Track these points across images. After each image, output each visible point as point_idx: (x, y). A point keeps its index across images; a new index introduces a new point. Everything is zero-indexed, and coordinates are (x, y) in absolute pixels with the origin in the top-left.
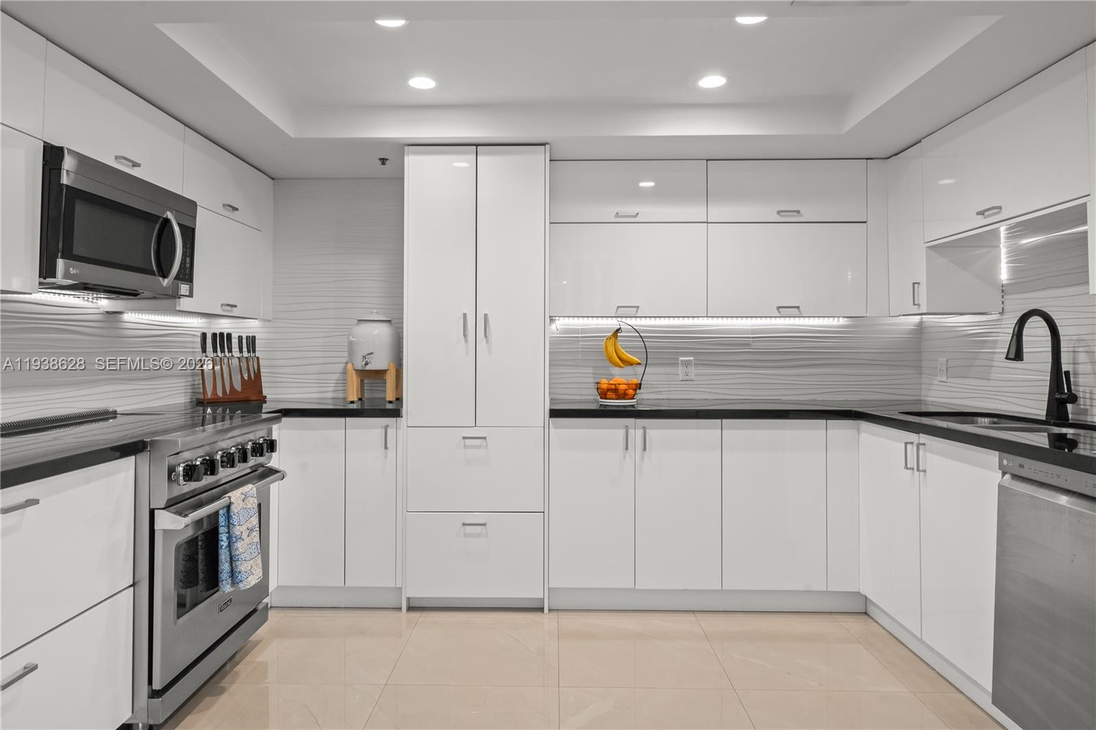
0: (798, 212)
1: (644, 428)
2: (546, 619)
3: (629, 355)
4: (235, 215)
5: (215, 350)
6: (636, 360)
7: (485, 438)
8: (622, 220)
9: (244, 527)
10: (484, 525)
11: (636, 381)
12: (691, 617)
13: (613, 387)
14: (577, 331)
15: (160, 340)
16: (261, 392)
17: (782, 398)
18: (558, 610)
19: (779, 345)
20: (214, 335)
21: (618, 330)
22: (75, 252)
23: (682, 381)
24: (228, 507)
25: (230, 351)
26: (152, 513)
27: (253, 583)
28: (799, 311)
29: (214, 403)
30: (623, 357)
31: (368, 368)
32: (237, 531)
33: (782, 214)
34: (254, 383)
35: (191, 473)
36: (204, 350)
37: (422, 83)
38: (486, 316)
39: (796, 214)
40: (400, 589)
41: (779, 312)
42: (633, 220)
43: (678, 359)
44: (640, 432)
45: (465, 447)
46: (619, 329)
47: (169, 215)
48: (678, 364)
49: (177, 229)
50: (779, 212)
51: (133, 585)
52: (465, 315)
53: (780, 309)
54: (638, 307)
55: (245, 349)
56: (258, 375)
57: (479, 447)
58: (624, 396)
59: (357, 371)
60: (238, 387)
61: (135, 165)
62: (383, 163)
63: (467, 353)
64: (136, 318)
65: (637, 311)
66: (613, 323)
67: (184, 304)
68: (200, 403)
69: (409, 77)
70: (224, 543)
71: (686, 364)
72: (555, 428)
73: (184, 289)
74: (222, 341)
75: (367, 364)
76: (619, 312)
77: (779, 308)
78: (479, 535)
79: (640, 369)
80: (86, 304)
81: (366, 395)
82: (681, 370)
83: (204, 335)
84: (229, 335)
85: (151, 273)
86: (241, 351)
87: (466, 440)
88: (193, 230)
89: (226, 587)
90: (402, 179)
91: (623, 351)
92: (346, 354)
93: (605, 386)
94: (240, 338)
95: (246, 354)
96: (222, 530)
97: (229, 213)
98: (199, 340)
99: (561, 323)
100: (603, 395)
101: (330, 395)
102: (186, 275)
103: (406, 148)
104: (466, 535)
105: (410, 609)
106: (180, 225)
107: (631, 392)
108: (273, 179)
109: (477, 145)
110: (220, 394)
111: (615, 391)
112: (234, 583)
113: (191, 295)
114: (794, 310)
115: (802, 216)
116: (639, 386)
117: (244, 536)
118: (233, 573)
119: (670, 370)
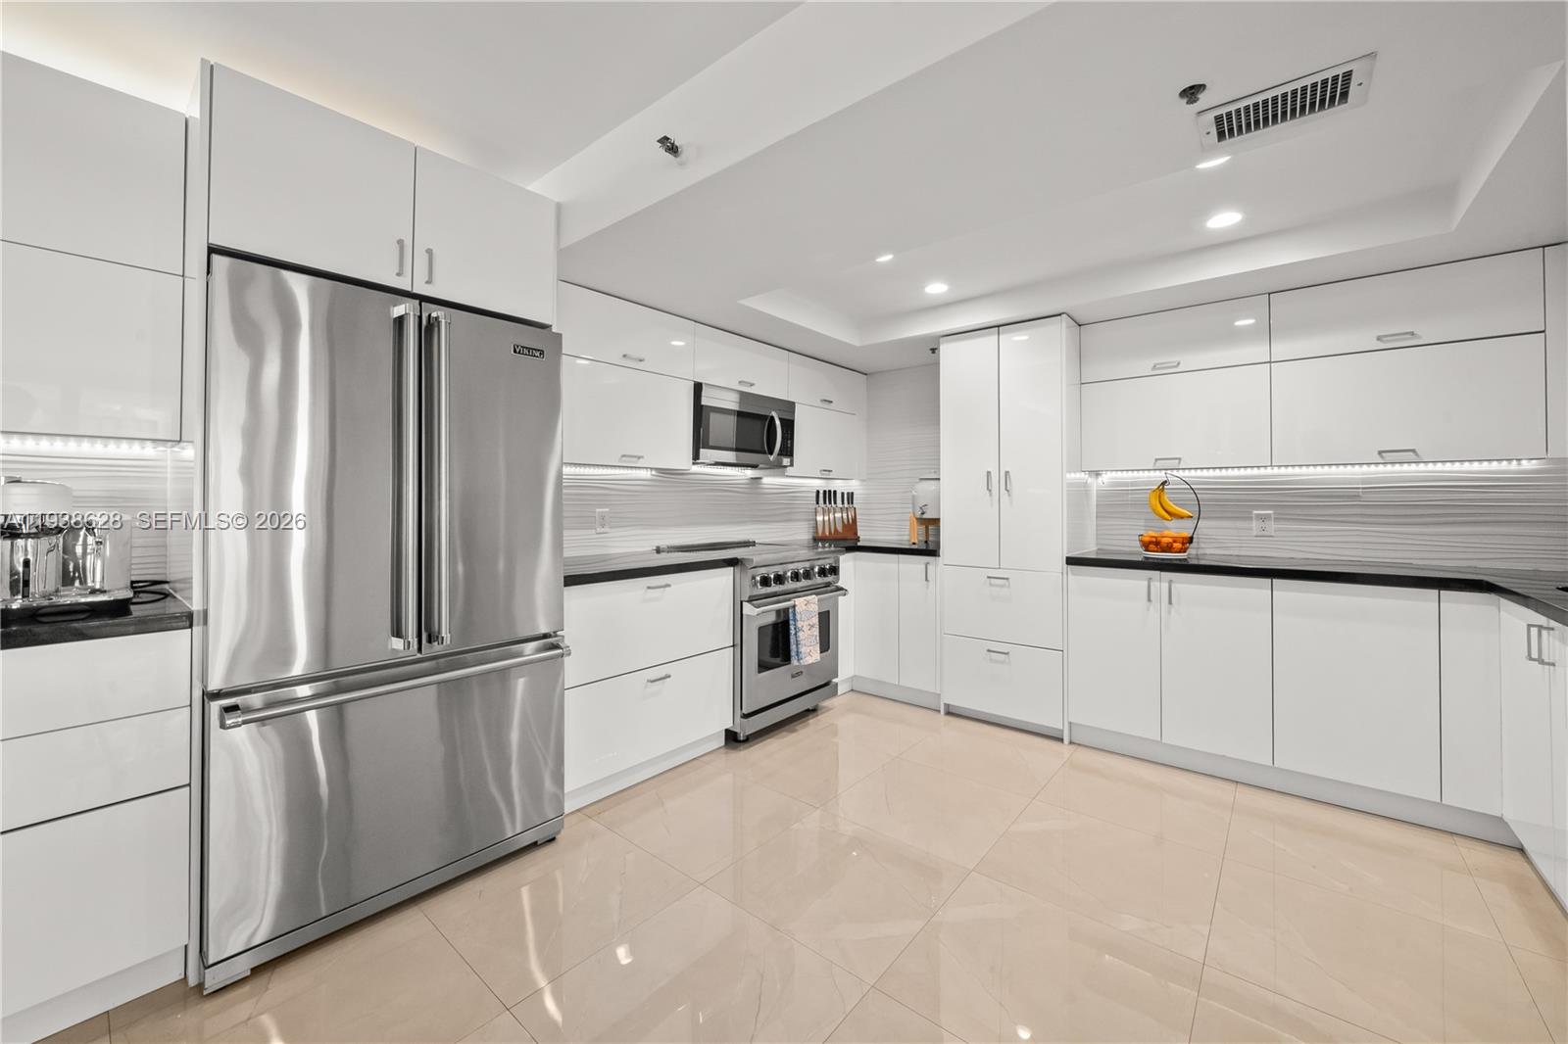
0: (1412, 334)
1: (1170, 582)
2: (1065, 749)
3: (1180, 509)
4: (832, 406)
5: (825, 503)
6: (1186, 512)
7: (1007, 579)
8: (1159, 371)
9: (806, 623)
10: (1007, 654)
11: (1187, 534)
12: (1231, 787)
13: (1154, 540)
14: (1126, 484)
15: (789, 496)
16: (856, 534)
17: (1415, 562)
18: (1079, 745)
19: (1397, 497)
20: (825, 492)
21: (1164, 483)
22: (711, 444)
23: (1257, 536)
24: (794, 606)
25: (835, 503)
26: (741, 602)
27: (810, 662)
28: (1417, 454)
29: (823, 540)
30: (1170, 510)
31: (925, 516)
32: (799, 624)
33: (1385, 339)
34: (851, 526)
35: (765, 582)
36: (818, 503)
37: (936, 289)
38: (1007, 473)
39: (1409, 336)
40: (939, 695)
41: (1382, 457)
42: (1174, 370)
43: (1251, 512)
44: (1165, 586)
45: (991, 585)
46: (1166, 482)
47: (774, 414)
48: (1252, 518)
49: (778, 422)
50: (1379, 338)
51: (733, 646)
52: (989, 473)
53: (1384, 454)
54: (1180, 459)
55: (846, 501)
56: (855, 520)
57: (1002, 586)
58: (1169, 549)
59: (917, 519)
60: (840, 529)
61: (752, 385)
62: (933, 352)
63: (992, 505)
64: (770, 480)
65: (1179, 463)
66: (1160, 476)
67: (790, 471)
68: (816, 540)
69: (923, 288)
70: (792, 632)
71: (1264, 518)
72: (1073, 574)
73: (786, 461)
74: (829, 496)
75: (923, 514)
76: (1157, 465)
77: (1380, 453)
78: (1002, 662)
79: (1191, 524)
80: (739, 474)
81: (931, 539)
82: (1255, 524)
83: (818, 492)
84: (835, 492)
85: (765, 453)
86: (843, 503)
87: (992, 580)
88: (793, 421)
89: (794, 662)
90: (939, 363)
91: (1171, 503)
92: (911, 506)
93: (1147, 539)
94: (843, 494)
95: (846, 505)
96: (791, 622)
97: (826, 405)
98: (815, 495)
99: (1106, 478)
100: (1146, 546)
101: (906, 538)
102: (788, 451)
103: (941, 339)
104: (991, 660)
105: (949, 713)
106: (780, 419)
107: (1177, 545)
108: (866, 374)
109: (998, 326)
110: (827, 534)
111: (1157, 543)
112: (798, 660)
113: (792, 465)
114: (1413, 455)
115: (1419, 337)
116: (1191, 540)
117: (805, 628)
118: (798, 653)
119: (1239, 524)
